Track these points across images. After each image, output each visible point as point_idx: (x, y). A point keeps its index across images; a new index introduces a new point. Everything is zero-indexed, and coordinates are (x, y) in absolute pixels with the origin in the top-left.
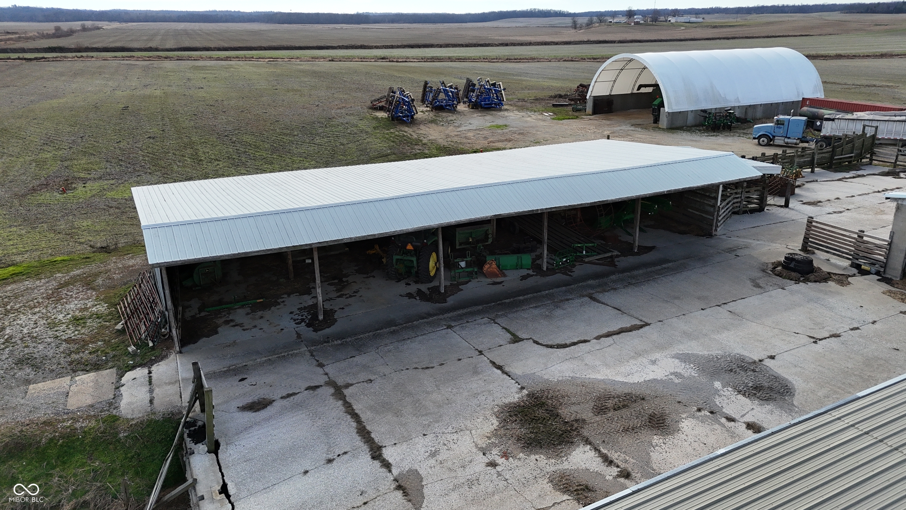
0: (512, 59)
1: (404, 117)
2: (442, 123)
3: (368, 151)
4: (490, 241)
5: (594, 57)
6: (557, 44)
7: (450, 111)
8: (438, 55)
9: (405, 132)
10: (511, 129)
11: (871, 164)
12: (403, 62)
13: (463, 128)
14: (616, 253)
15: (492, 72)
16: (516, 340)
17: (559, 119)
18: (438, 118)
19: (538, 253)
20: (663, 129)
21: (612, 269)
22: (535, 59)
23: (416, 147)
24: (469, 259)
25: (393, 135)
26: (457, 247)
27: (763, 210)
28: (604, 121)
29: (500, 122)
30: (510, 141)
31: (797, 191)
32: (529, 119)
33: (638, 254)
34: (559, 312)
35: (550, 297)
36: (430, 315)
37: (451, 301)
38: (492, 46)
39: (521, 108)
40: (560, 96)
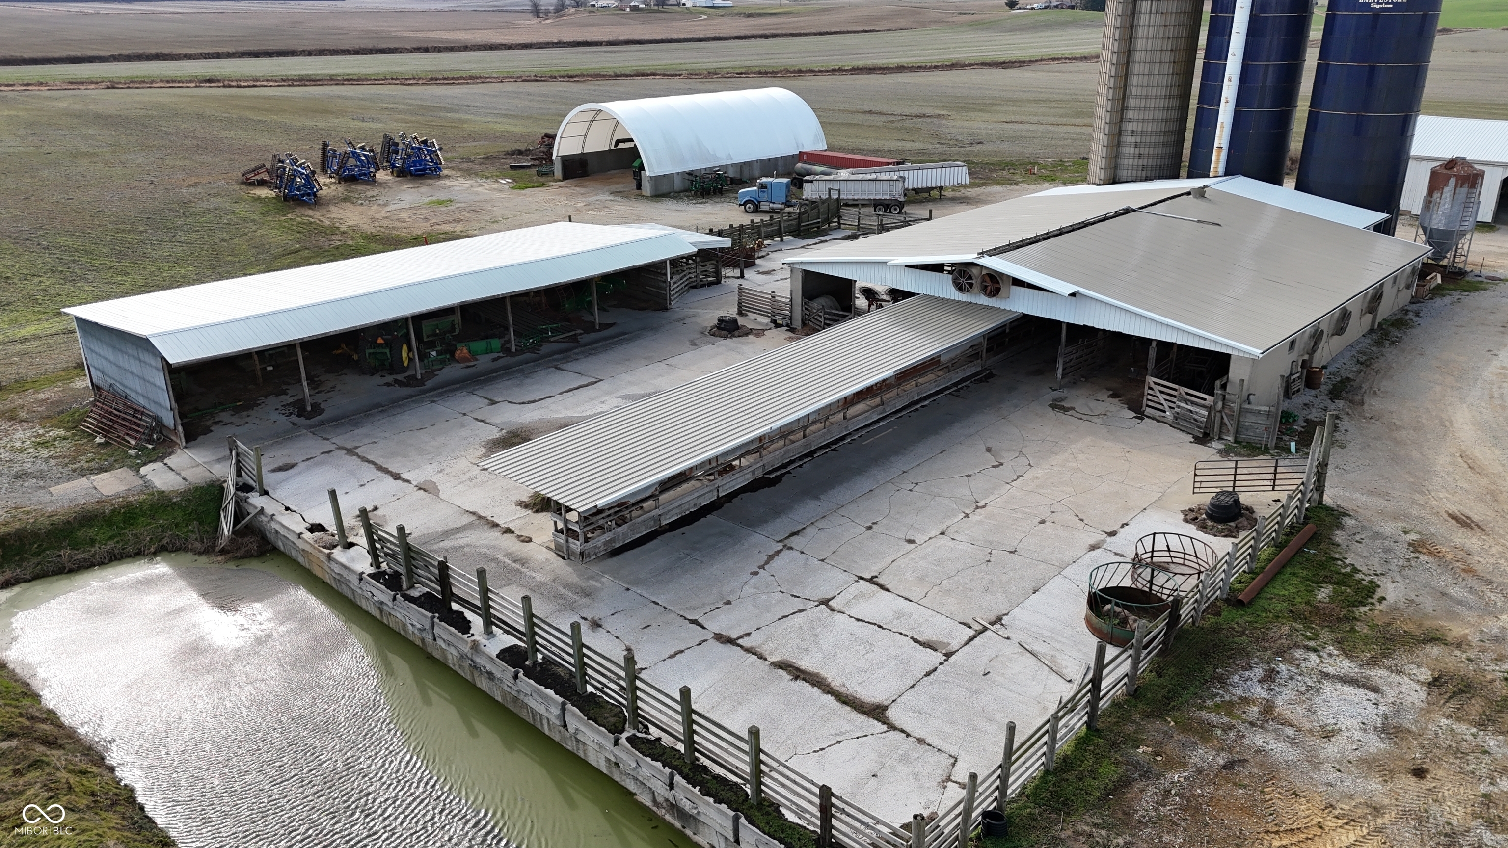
0: (440, 80)
1: (303, 195)
2: (360, 202)
3: (267, 247)
4: (457, 332)
5: (570, 73)
6: (510, 47)
7: (366, 183)
8: (310, 72)
9: (310, 217)
10: (458, 205)
11: (839, 228)
12: (249, 87)
13: (391, 207)
14: (579, 331)
15: (411, 105)
16: (493, 403)
17: (520, 188)
18: (352, 195)
19: (506, 339)
20: (647, 197)
21: (576, 344)
22: (477, 78)
23: (334, 237)
24: (439, 348)
25: (295, 223)
26: (425, 340)
27: (720, 282)
28: (578, 189)
29: (442, 196)
30: (459, 221)
31: (758, 261)
32: (480, 189)
33: (599, 330)
34: (528, 381)
35: (521, 371)
36: (412, 396)
37: (429, 384)
38: (401, 52)
39: (468, 173)
40: (520, 152)
